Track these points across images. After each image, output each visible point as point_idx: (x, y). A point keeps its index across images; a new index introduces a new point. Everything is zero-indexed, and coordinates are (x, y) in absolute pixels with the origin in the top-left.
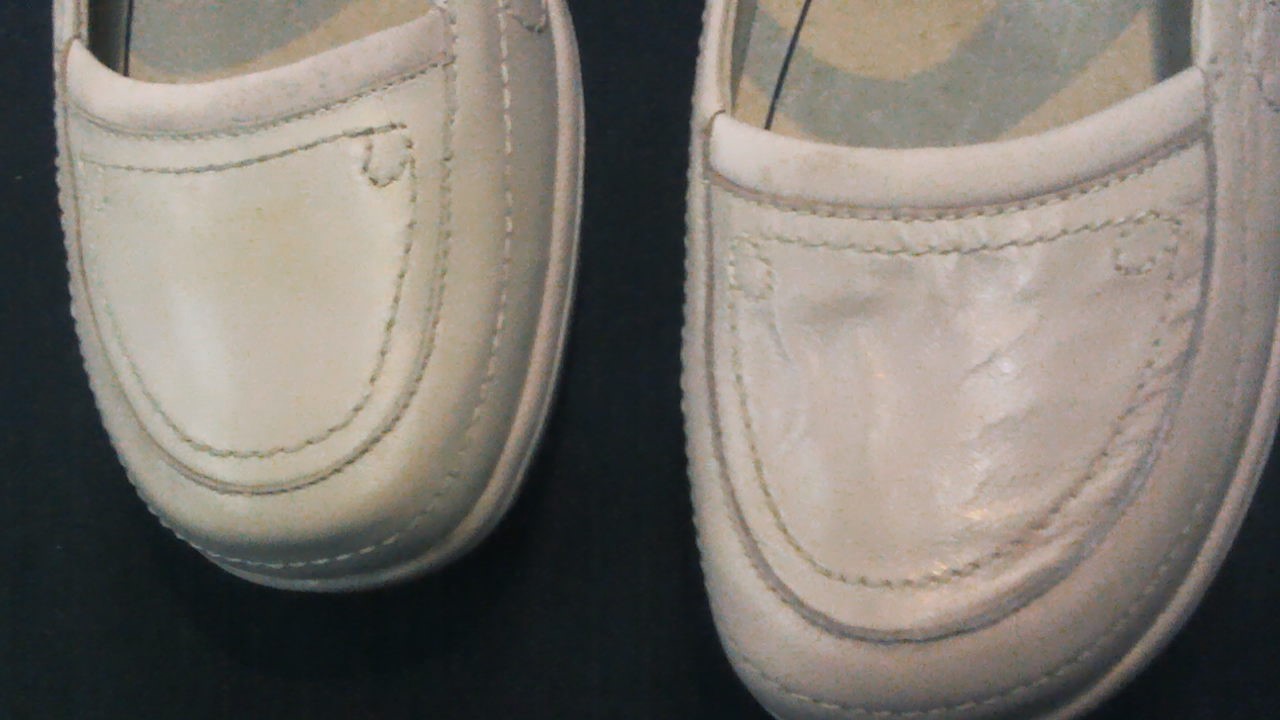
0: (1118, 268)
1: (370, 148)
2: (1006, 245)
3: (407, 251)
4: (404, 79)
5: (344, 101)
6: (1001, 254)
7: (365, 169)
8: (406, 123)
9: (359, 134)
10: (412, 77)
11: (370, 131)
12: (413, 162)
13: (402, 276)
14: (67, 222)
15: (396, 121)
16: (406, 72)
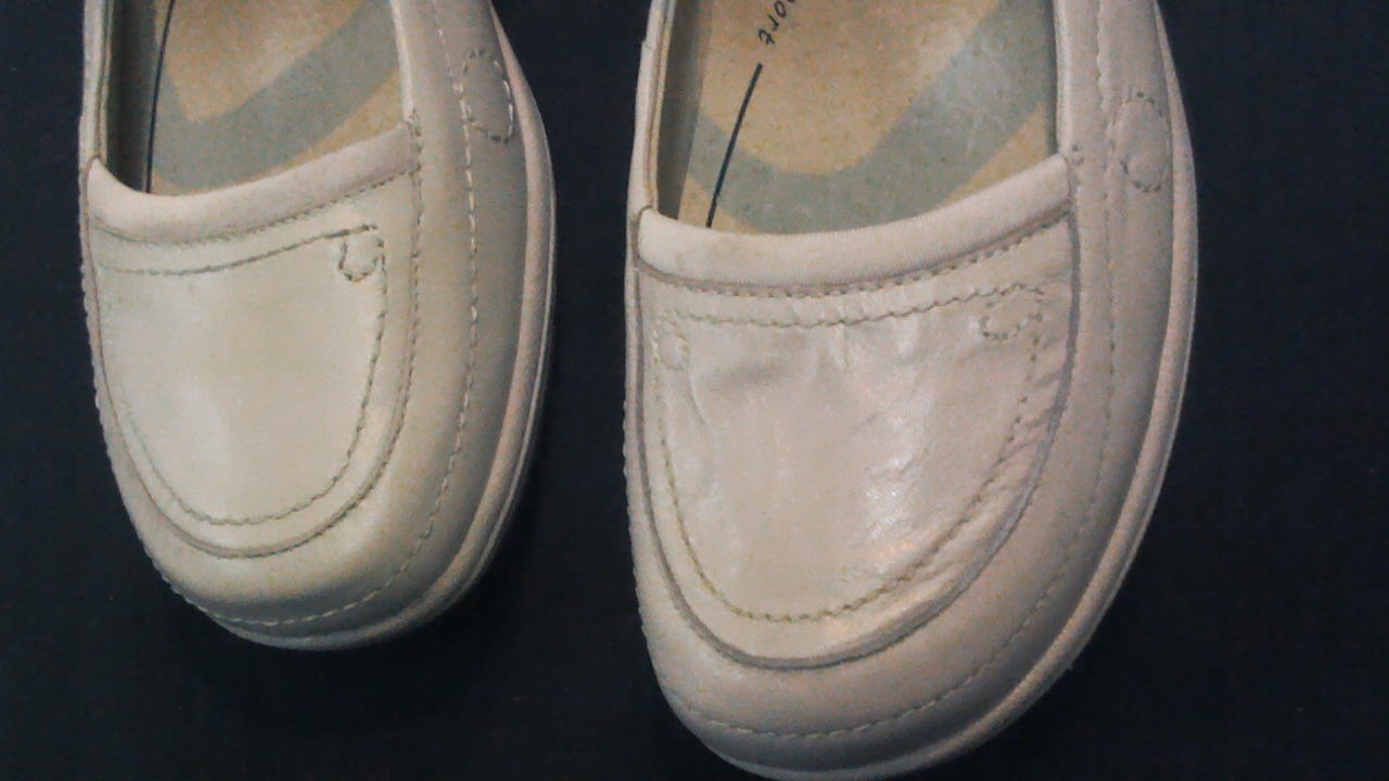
0: (986, 335)
1: (345, 248)
2: (885, 316)
3: (379, 338)
4: (374, 187)
5: (321, 207)
6: (881, 324)
7: (341, 266)
8: (378, 225)
9: (334, 236)
10: (382, 184)
11: (345, 233)
12: (384, 259)
13: (374, 361)
14: (91, 323)
15: (368, 222)
16: (375, 180)
